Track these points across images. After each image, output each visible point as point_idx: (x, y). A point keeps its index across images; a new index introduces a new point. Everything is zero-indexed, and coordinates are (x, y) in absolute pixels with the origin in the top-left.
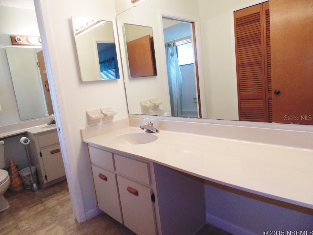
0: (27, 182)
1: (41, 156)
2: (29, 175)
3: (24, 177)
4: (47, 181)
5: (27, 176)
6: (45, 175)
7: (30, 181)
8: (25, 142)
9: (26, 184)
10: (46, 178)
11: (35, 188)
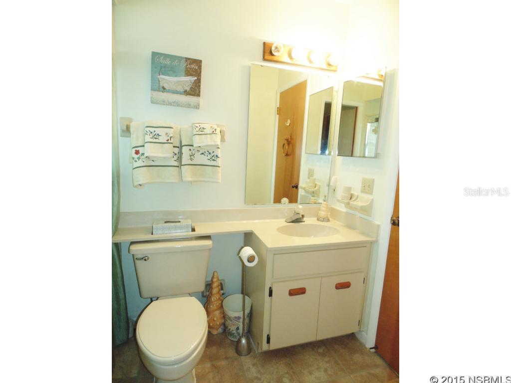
0: (233, 328)
1: (271, 294)
2: (239, 318)
3: (229, 318)
4: (269, 346)
5: (236, 317)
6: (268, 333)
7: (238, 329)
8: (249, 261)
9: (230, 329)
10: (268, 341)
11: (243, 345)
